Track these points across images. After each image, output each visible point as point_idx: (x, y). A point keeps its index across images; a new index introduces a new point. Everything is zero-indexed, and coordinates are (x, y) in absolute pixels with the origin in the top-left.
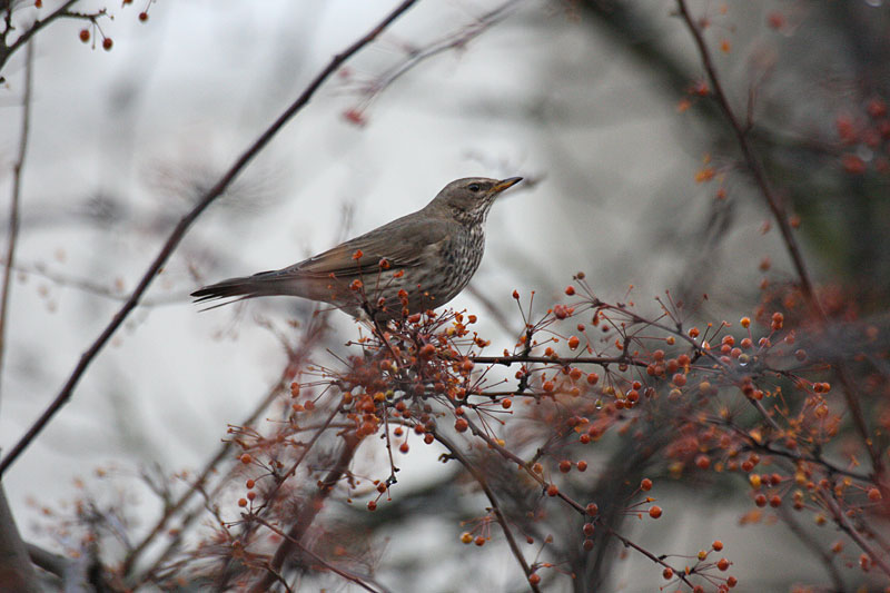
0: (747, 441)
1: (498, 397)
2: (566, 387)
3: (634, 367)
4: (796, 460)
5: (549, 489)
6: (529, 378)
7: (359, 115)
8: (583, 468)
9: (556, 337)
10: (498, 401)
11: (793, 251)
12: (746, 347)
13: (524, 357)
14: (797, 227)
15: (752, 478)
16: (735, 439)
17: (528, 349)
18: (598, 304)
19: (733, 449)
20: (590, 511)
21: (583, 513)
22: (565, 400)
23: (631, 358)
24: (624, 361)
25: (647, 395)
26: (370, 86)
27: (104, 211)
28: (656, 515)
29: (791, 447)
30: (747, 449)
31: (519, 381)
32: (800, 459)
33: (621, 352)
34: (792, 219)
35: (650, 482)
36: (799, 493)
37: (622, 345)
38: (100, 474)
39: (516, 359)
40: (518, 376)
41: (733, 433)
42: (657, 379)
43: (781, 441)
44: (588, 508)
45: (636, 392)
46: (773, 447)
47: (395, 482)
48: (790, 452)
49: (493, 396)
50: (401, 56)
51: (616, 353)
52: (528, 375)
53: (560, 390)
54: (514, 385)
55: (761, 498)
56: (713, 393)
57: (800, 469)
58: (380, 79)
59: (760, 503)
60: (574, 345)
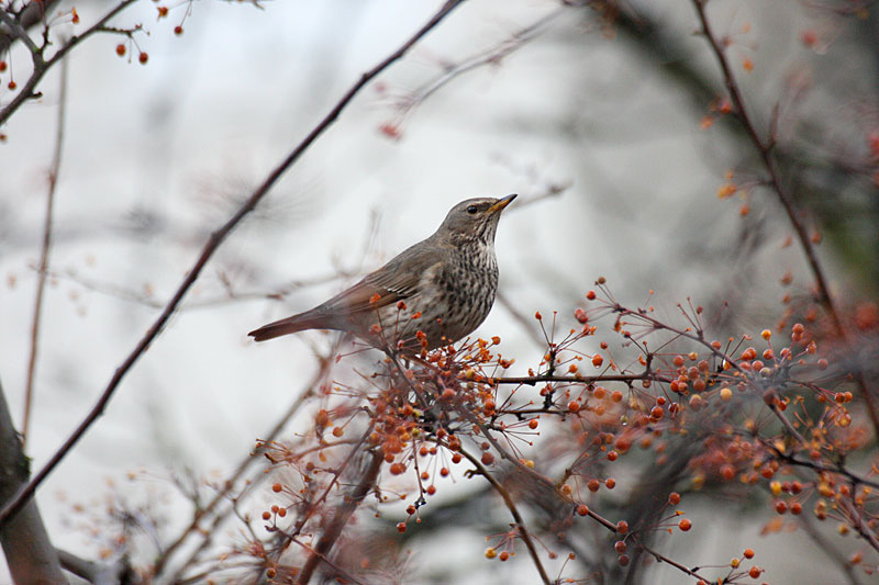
0: (771, 452)
1: (523, 415)
2: (590, 404)
3: (657, 383)
4: (820, 471)
5: (579, 510)
6: (554, 395)
7: (394, 129)
8: (611, 485)
9: (579, 356)
10: (524, 419)
11: (815, 266)
12: (768, 359)
13: (549, 377)
14: (817, 242)
15: (772, 485)
16: (760, 449)
17: (552, 369)
18: (619, 309)
19: (758, 459)
20: (620, 529)
21: (614, 530)
22: (589, 418)
23: (654, 374)
24: (647, 377)
25: (672, 410)
26: (405, 101)
27: (144, 224)
28: (686, 528)
29: (815, 457)
30: (771, 459)
31: (544, 399)
32: (824, 470)
33: (644, 369)
34: (812, 234)
35: (678, 496)
36: (823, 503)
37: (645, 361)
38: (132, 478)
39: (540, 379)
40: (542, 394)
41: (758, 444)
42: (681, 395)
43: (805, 453)
44: (618, 526)
45: (660, 408)
46: (797, 458)
47: (424, 503)
48: (812, 462)
49: (518, 414)
50: (437, 71)
51: (640, 370)
52: (553, 392)
53: (585, 407)
54: (540, 402)
55: (782, 505)
56: (738, 406)
57: (823, 480)
58: (414, 94)
59: (781, 510)
60: (598, 362)
